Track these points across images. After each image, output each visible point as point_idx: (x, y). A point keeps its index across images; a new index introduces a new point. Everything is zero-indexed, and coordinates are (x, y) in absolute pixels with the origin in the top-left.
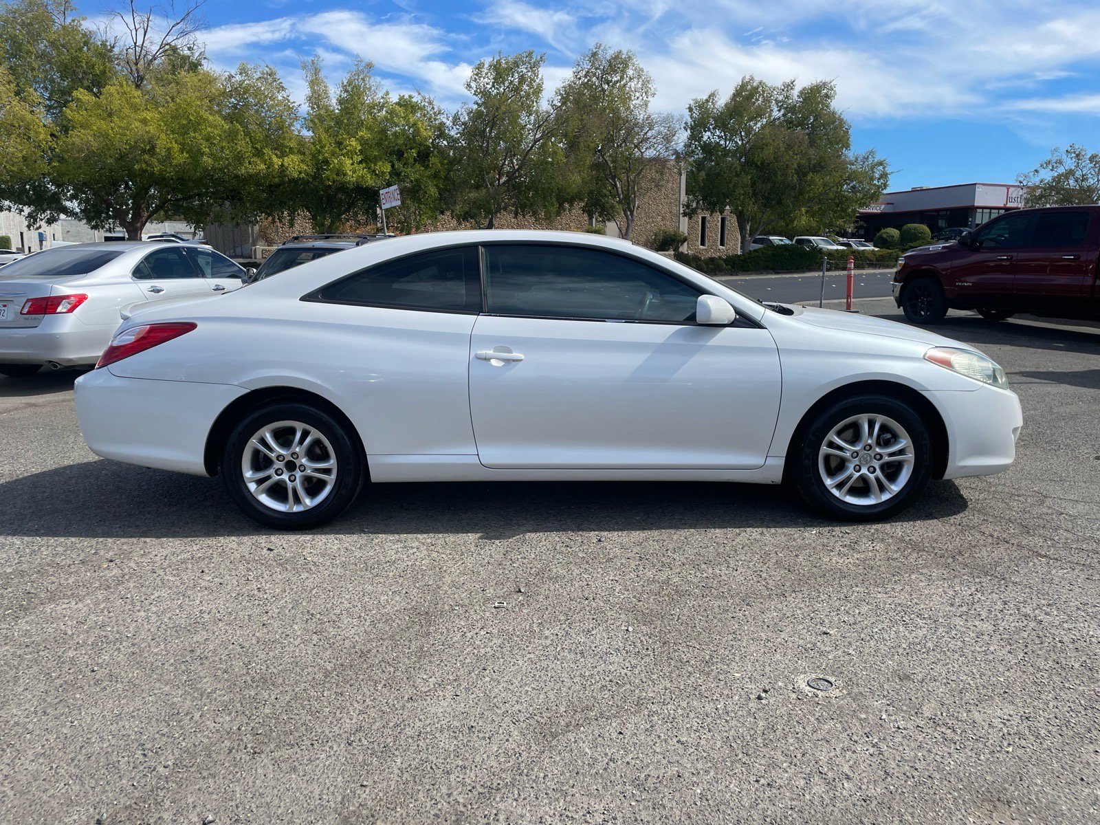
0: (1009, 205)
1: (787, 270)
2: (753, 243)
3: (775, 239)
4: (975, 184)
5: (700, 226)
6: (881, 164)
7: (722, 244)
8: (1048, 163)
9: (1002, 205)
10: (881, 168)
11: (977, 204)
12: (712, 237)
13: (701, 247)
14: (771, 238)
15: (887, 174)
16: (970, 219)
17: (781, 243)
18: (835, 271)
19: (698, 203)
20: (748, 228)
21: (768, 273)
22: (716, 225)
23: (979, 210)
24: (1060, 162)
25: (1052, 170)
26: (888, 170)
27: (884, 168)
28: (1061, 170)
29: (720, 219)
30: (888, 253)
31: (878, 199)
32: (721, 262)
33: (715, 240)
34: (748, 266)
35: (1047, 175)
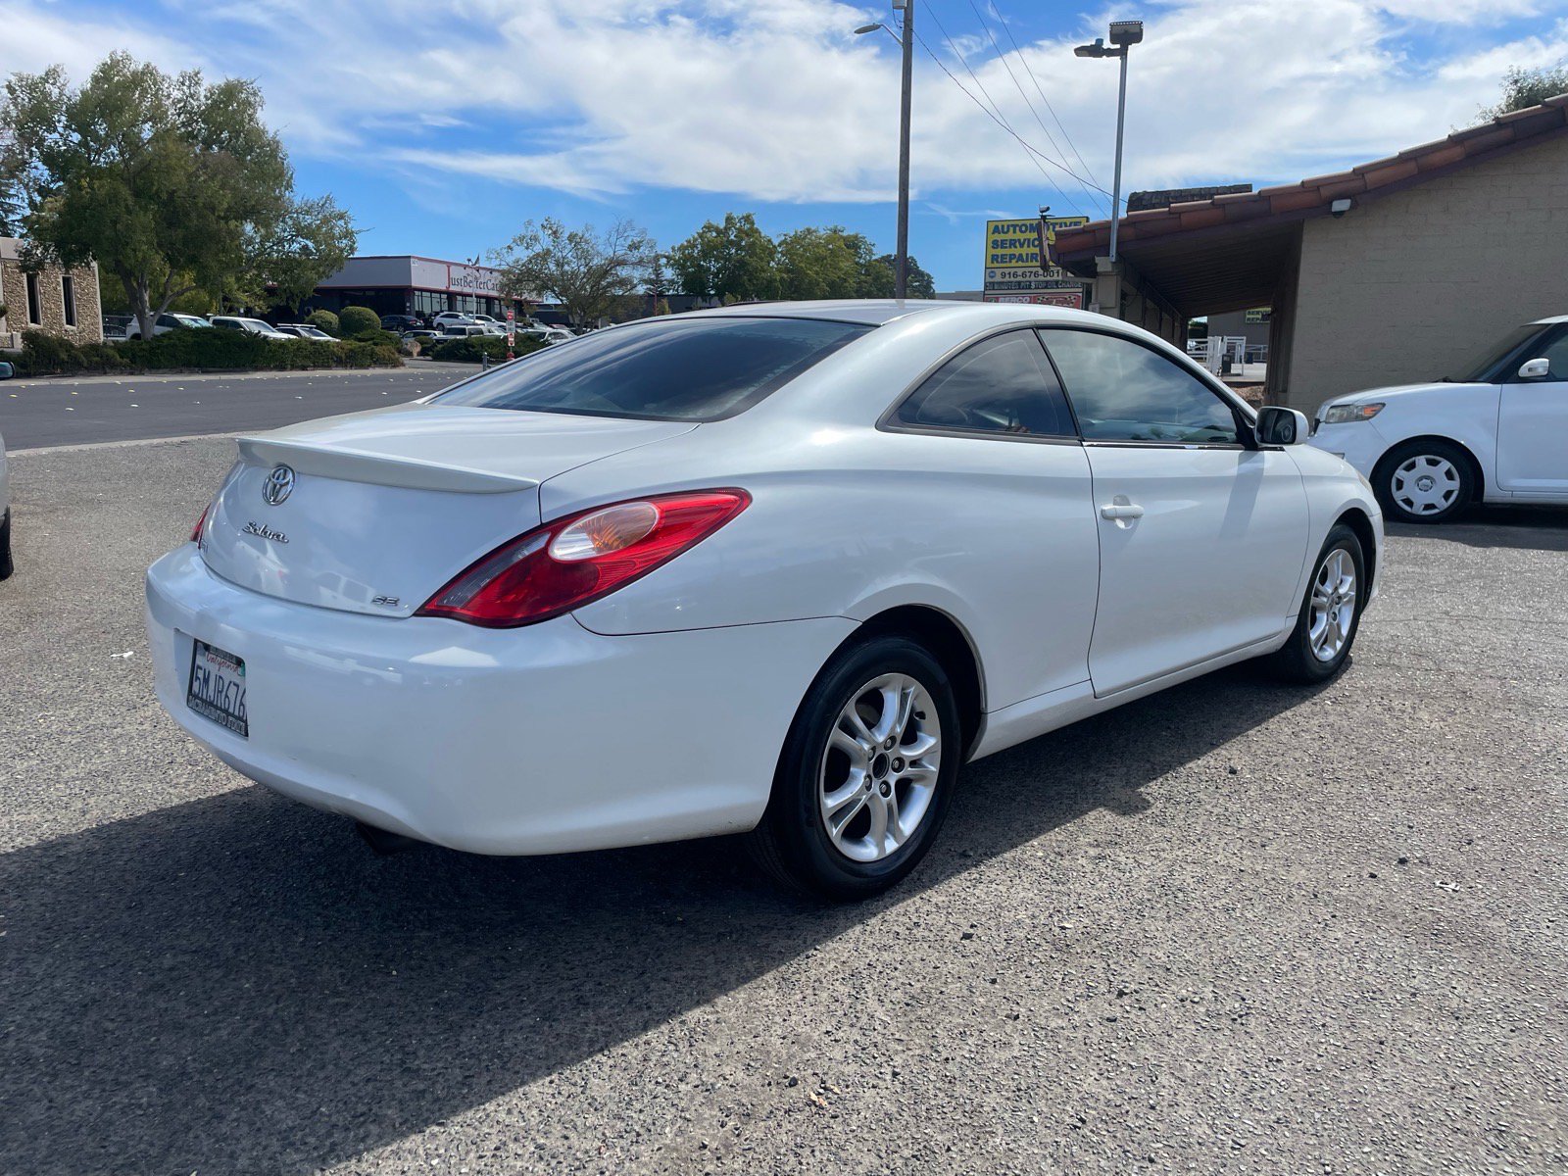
0: (453, 288)
1: (221, 367)
2: (158, 324)
3: (184, 318)
4: (410, 257)
5: (26, 289)
6: (341, 217)
7: (70, 321)
8: (522, 239)
9: (444, 288)
10: (342, 222)
11: (415, 284)
12: (51, 309)
13: (33, 326)
14: (176, 316)
15: (353, 232)
16: (408, 305)
17: (195, 325)
18: (291, 370)
19: (46, 249)
20: (147, 298)
21: (192, 372)
22: (55, 289)
23: (417, 293)
24: (535, 239)
25: (527, 248)
26: (352, 226)
27: (345, 223)
28: (538, 249)
29: (61, 281)
30: (360, 347)
31: (341, 268)
32: (111, 352)
33: (56, 316)
34: (160, 360)
35: (522, 254)
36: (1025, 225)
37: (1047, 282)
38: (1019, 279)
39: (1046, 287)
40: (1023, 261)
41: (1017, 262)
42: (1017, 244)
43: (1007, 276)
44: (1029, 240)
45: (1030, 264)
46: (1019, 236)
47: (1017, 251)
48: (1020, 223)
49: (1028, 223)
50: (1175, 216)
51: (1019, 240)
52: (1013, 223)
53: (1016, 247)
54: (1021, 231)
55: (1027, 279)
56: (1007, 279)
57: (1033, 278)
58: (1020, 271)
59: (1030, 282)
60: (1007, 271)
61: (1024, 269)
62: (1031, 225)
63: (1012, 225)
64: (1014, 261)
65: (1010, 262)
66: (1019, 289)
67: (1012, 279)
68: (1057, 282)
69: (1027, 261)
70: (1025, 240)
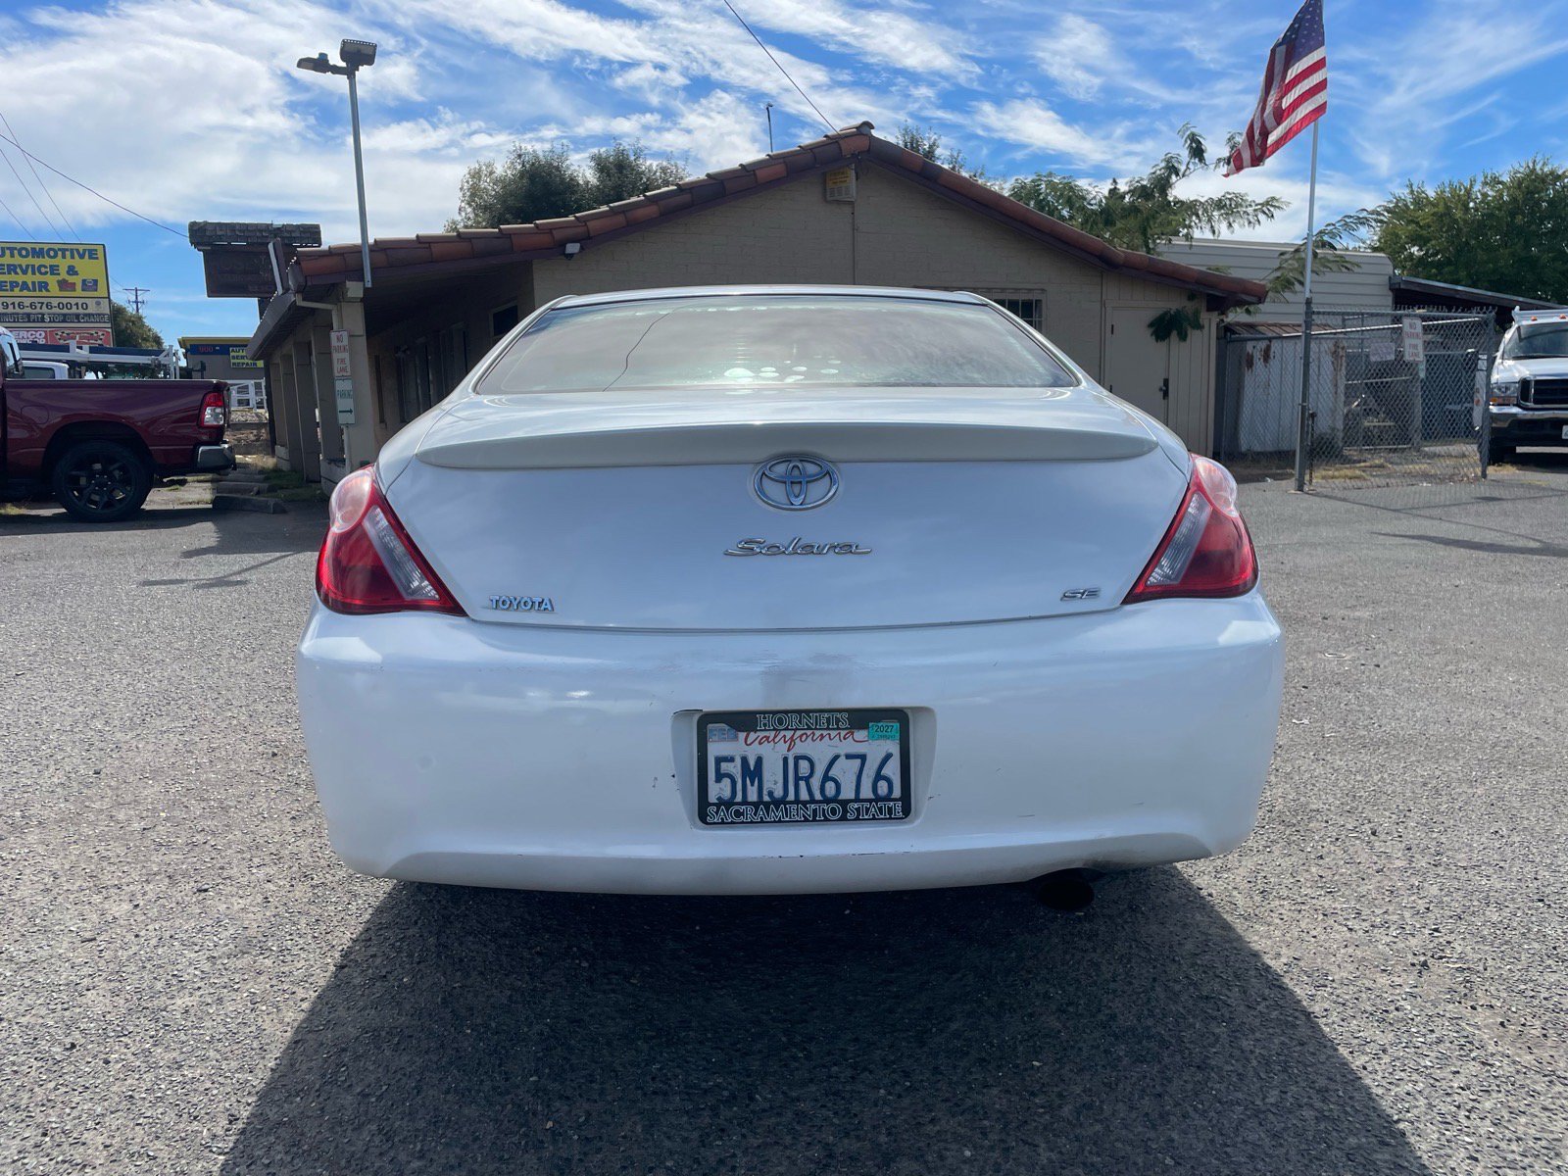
36: (26, 249)
37: (65, 315)
38: (28, 310)
39: (64, 321)
40: (29, 290)
41: (21, 290)
42: (18, 270)
43: (11, 307)
44: (33, 266)
45: (38, 293)
46: (17, 260)
47: (20, 278)
48: (18, 246)
49: (29, 247)
50: (424, 245)
51: (20, 266)
52: (8, 245)
53: (16, 273)
54: (20, 255)
55: (38, 310)
56: (10, 310)
57: (45, 310)
58: (27, 301)
59: (43, 315)
60: (10, 301)
61: (33, 300)
62: (33, 249)
63: (8, 248)
64: (17, 290)
65: (12, 290)
66: (29, 321)
67: (17, 310)
68: (77, 316)
69: (35, 291)
70: (27, 266)
